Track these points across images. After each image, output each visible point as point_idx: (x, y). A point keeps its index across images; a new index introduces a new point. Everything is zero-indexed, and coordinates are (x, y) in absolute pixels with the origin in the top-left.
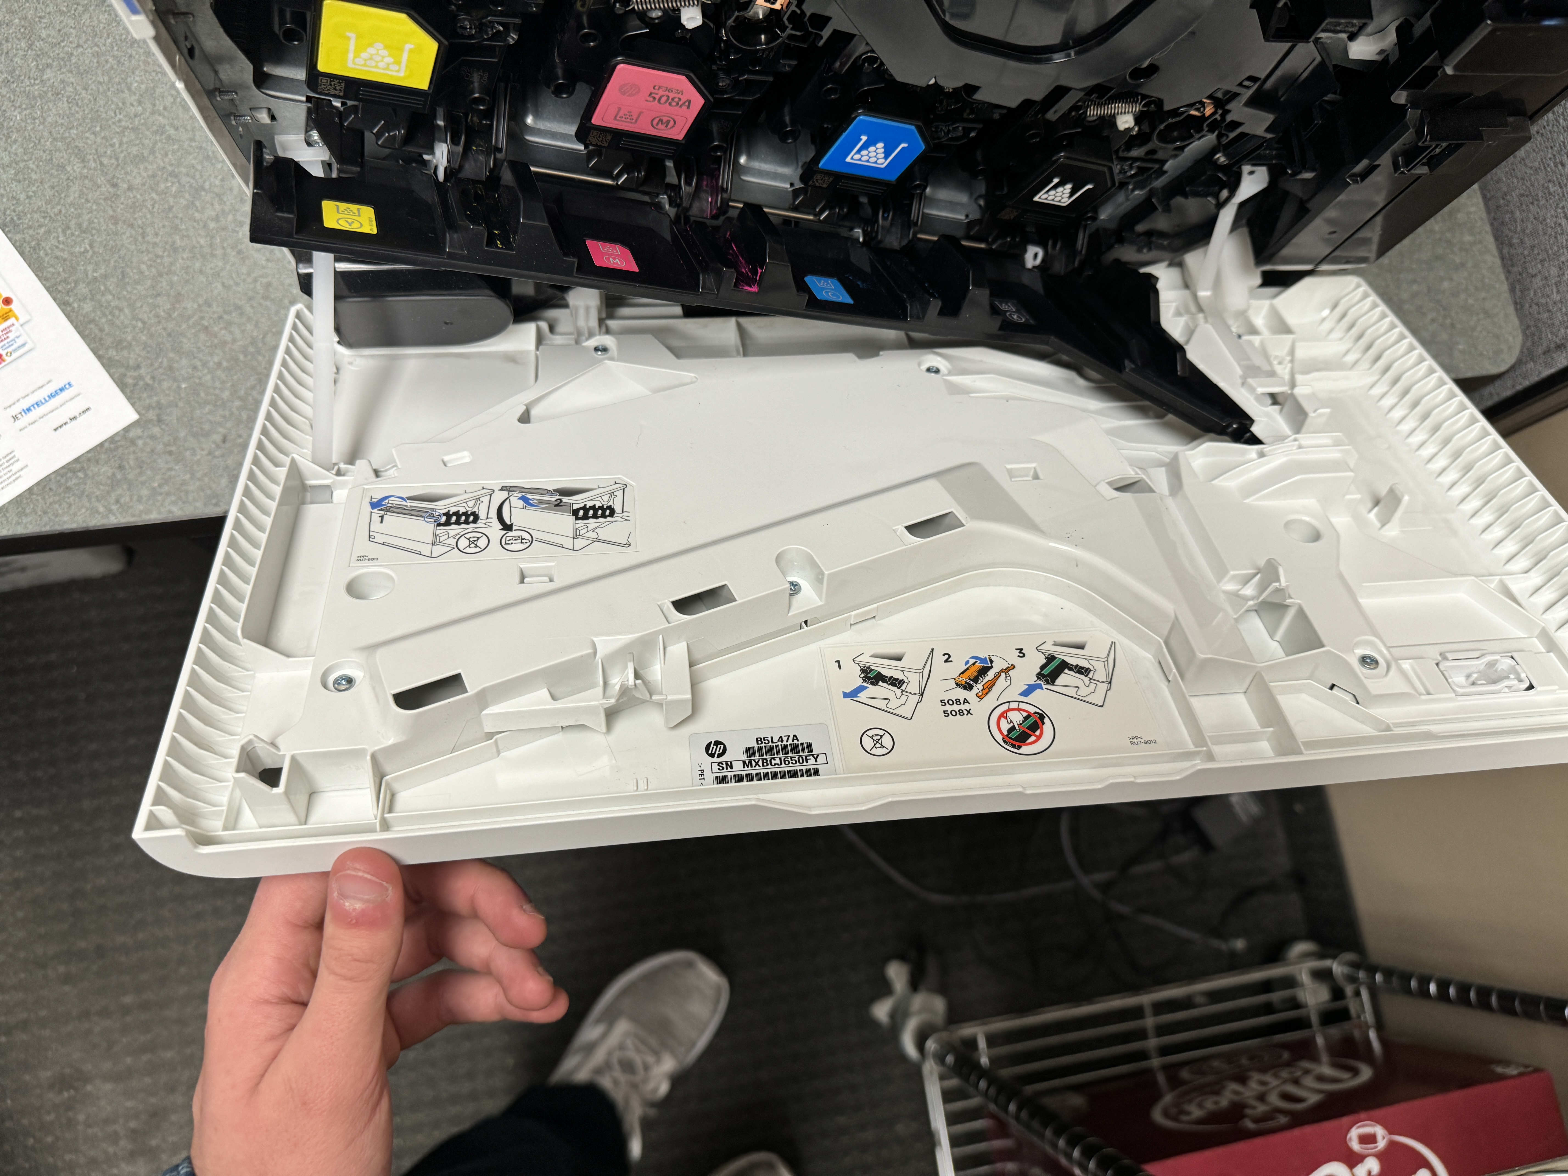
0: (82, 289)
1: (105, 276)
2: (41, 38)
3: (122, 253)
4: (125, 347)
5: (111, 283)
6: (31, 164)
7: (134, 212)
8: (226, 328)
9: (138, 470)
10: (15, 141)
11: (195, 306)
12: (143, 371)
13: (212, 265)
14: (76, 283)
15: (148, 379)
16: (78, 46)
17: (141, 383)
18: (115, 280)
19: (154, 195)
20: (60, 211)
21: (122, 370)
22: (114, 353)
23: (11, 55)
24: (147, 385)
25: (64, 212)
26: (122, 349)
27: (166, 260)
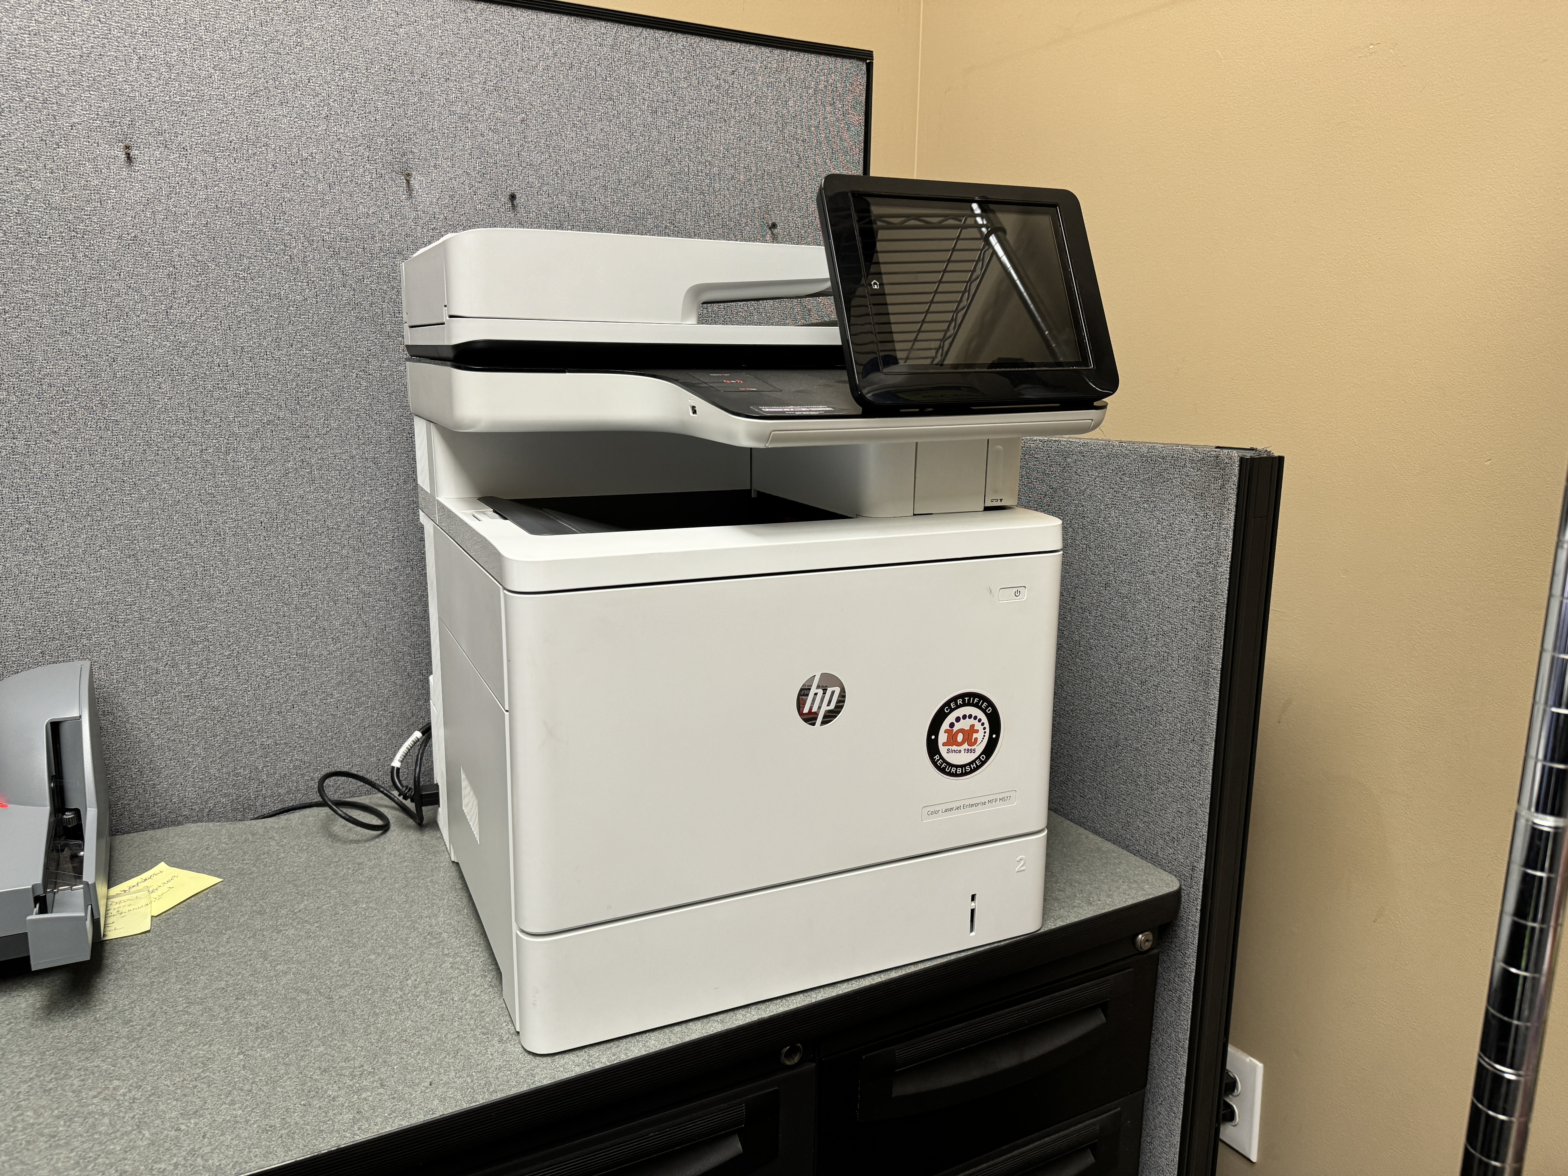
0: (316, 1042)
1: (332, 1034)
2: (272, 956)
3: (341, 1023)
4: (351, 1060)
5: (336, 1036)
6: (272, 1001)
7: (346, 1006)
8: (419, 1038)
9: (372, 1111)
10: (260, 995)
11: (396, 1033)
12: (366, 1067)
13: (402, 1015)
14: (312, 1041)
15: (370, 1070)
16: (297, 954)
17: (366, 1072)
18: (338, 1034)
19: (357, 997)
20: (295, 1015)
21: (351, 1070)
22: (344, 1064)
23: (253, 965)
24: (370, 1072)
25: (297, 1014)
26: (348, 1061)
27: (372, 1020)
